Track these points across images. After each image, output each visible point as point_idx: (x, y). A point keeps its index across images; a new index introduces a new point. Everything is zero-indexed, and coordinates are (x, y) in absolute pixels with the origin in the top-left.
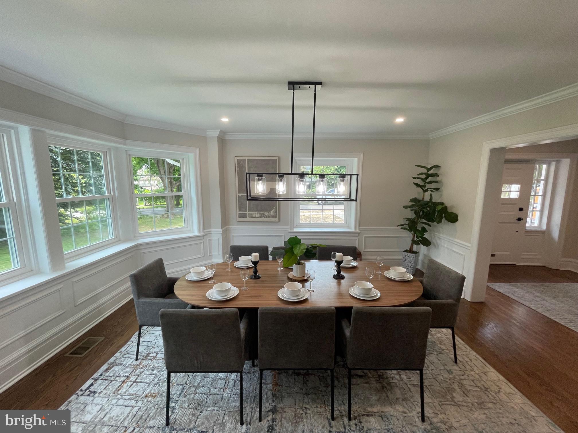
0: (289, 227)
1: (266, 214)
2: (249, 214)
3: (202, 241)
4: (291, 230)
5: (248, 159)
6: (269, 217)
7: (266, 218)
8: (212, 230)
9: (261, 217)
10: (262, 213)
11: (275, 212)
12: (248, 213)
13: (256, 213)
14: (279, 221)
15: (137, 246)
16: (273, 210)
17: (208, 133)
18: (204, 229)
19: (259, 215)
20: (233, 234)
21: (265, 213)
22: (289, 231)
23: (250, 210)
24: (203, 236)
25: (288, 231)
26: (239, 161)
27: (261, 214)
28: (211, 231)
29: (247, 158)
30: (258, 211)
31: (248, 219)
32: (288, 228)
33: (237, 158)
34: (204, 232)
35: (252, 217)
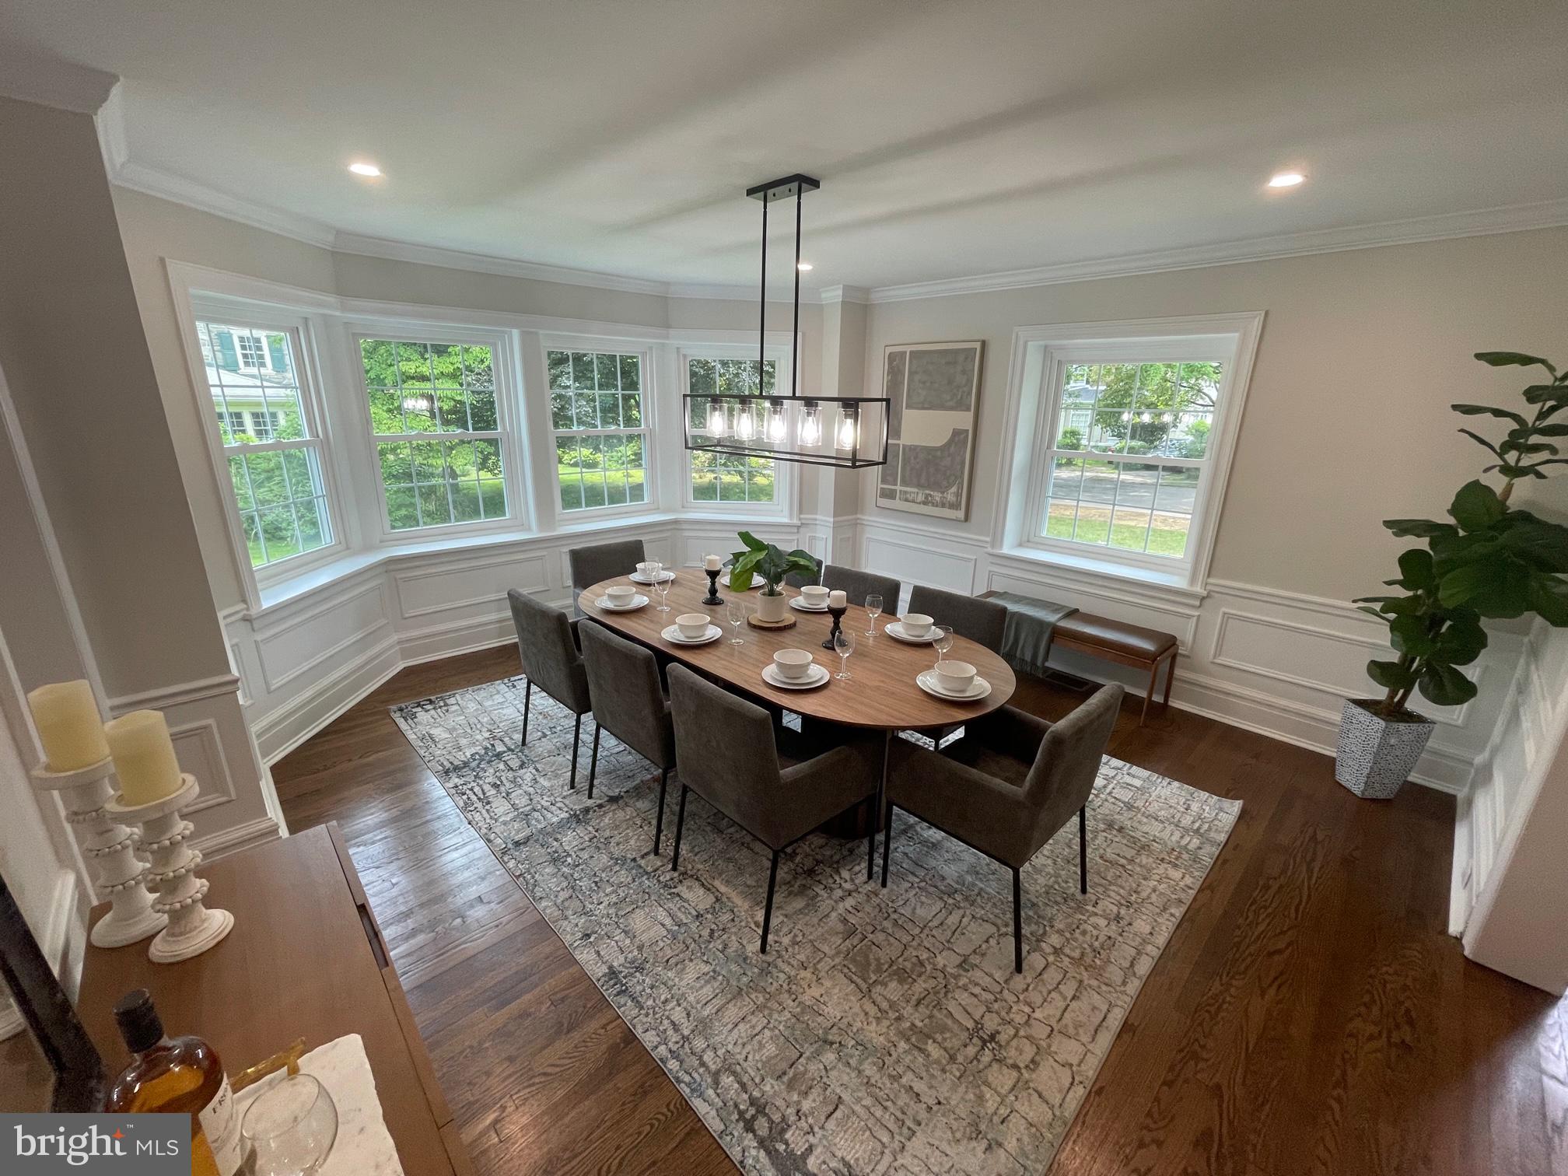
0: (988, 539)
1: (937, 496)
2: (900, 491)
3: (795, 537)
4: (993, 547)
5: (910, 352)
6: (943, 505)
7: (937, 506)
8: (818, 517)
9: (925, 503)
10: (927, 492)
11: (958, 495)
12: (898, 488)
13: (916, 490)
14: (967, 518)
15: (676, 522)
16: (954, 489)
17: (823, 295)
18: (801, 511)
19: (921, 498)
20: (870, 536)
21: (936, 494)
22: (990, 550)
23: (904, 483)
24: (798, 527)
25: (986, 550)
26: (892, 357)
27: (927, 496)
28: (816, 520)
29: (908, 349)
30: (919, 486)
31: (897, 504)
32: (987, 542)
33: (889, 350)
34: (800, 519)
35: (906, 500)
